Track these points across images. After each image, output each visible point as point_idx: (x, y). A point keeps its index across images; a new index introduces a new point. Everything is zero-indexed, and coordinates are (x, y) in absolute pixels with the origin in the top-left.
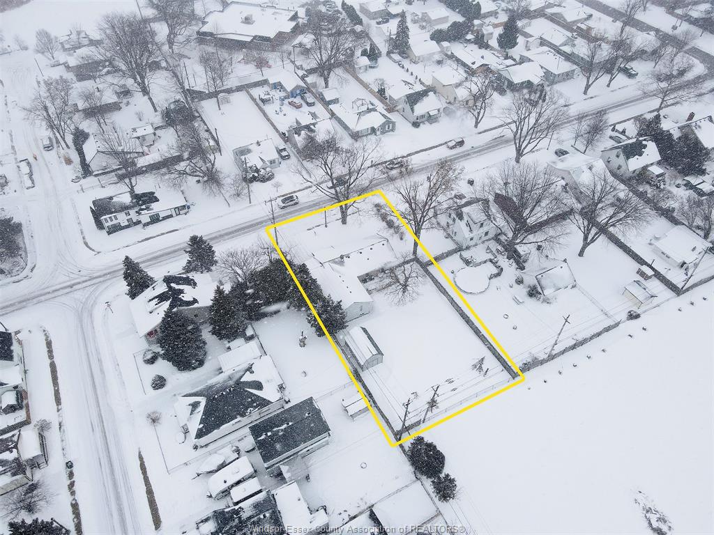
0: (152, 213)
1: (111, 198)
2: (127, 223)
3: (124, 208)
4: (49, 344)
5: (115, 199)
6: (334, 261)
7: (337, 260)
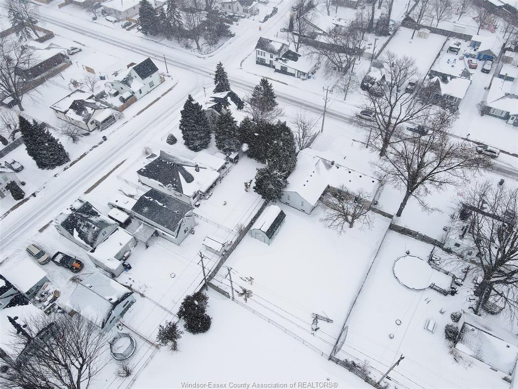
0: (284, 65)
1: (271, 41)
2: (268, 63)
3: (272, 52)
4: (170, 89)
5: (272, 43)
6: (324, 161)
7: (328, 162)
